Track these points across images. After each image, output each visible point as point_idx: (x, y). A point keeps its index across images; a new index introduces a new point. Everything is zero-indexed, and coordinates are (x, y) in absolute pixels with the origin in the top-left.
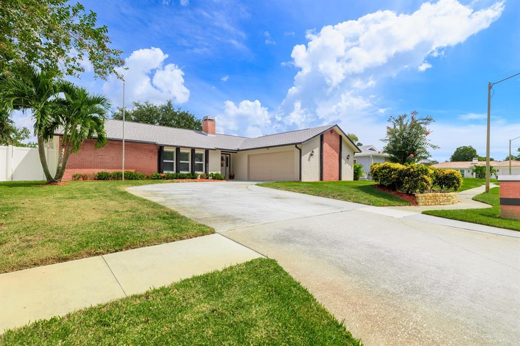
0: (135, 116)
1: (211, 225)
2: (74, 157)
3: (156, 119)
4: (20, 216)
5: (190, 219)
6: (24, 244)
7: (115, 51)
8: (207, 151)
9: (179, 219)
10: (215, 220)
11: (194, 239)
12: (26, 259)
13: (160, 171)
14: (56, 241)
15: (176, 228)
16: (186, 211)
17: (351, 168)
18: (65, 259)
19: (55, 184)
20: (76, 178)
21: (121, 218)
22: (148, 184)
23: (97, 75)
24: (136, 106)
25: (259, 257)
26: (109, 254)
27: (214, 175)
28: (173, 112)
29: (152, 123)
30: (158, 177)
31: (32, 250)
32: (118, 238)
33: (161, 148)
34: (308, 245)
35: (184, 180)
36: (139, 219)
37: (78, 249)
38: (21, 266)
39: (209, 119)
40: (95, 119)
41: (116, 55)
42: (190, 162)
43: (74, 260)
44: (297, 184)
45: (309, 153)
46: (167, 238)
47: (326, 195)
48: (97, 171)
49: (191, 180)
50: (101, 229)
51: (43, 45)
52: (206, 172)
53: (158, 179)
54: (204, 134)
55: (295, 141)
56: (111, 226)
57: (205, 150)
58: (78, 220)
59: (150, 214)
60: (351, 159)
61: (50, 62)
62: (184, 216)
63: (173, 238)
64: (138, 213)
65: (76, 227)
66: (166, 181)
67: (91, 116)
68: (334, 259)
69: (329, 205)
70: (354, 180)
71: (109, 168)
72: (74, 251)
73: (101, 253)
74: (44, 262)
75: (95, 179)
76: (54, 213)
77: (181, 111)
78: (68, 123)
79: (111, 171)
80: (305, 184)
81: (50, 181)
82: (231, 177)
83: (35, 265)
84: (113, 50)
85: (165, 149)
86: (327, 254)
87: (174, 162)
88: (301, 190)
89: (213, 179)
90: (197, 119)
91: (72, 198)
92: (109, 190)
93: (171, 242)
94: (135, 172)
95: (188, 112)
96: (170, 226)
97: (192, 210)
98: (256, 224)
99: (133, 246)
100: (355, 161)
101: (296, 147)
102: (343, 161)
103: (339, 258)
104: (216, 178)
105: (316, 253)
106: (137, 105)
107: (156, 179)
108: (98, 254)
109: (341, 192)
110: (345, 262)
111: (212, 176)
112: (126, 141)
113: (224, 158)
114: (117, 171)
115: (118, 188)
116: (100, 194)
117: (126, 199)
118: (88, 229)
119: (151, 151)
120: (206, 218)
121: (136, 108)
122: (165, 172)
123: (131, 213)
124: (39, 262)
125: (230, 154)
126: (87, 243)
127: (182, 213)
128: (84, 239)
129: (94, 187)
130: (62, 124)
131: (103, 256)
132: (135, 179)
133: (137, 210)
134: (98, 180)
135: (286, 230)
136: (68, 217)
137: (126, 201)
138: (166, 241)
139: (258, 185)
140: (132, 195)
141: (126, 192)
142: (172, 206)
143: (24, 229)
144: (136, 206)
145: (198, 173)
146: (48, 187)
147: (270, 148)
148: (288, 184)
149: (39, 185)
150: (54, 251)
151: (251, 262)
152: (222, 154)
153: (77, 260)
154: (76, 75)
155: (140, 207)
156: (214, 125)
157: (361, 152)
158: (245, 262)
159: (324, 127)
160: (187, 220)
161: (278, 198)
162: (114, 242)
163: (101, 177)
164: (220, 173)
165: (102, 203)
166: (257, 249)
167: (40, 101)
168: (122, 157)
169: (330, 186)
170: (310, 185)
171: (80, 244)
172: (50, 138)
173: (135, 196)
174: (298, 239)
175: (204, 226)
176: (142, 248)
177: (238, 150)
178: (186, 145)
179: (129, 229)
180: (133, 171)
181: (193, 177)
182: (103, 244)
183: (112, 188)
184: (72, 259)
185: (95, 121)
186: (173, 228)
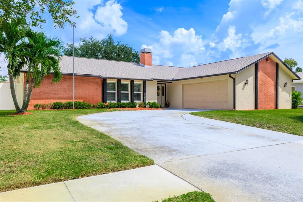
0: (82, 50)
1: (151, 157)
2: (36, 91)
3: (99, 52)
4: (2, 144)
5: (132, 150)
6: (8, 170)
7: (68, 3)
8: (144, 82)
9: (123, 150)
10: (153, 151)
11: (136, 169)
12: (10, 182)
13: (104, 101)
14: (30, 168)
15: (121, 159)
16: (128, 141)
17: (288, 95)
18: (37, 184)
19: (22, 114)
20: (37, 107)
21: (76, 148)
22: (95, 113)
23: (56, 24)
24: (83, 42)
25: (194, 191)
26: (69, 181)
27: (151, 104)
28: (114, 46)
29: (96, 57)
30: (102, 105)
31: (14, 174)
32: (75, 167)
33: (104, 80)
34: (241, 180)
35: (125, 109)
36: (90, 149)
37: (47, 176)
38: (8, 188)
39: (146, 52)
40: (52, 58)
41: (69, 6)
42: (129, 92)
43: (44, 184)
44: (231, 113)
45: (243, 82)
46: (114, 168)
47: (261, 126)
48: (53, 101)
49: (130, 108)
50: (62, 158)
51: (15, 4)
52: (144, 102)
53: (103, 108)
54: (141, 66)
55: (228, 70)
56: (69, 156)
57: (142, 81)
58: (43, 149)
59: (99, 144)
60: (289, 86)
61: (20, 17)
62: (127, 147)
63: (118, 168)
64: (89, 143)
65: (43, 156)
66: (109, 109)
67: (49, 56)
68: (267, 195)
69: (264, 137)
70: (292, 108)
71: (62, 99)
72: (44, 177)
73: (63, 179)
74: (22, 185)
75: (51, 108)
76: (26, 142)
77: (120, 44)
78: (31, 62)
79: (64, 101)
80: (239, 114)
81: (19, 111)
82: (167, 106)
83: (17, 187)
84: (67, 3)
85: (108, 81)
86: (260, 191)
87: (116, 92)
88: (235, 120)
89: (150, 107)
90: (135, 51)
91: (36, 128)
92: (64, 120)
93: (117, 171)
94: (83, 102)
95: (126, 44)
96: (116, 156)
97: (134, 141)
98: (192, 156)
99: (87, 174)
100: (293, 88)
101: (230, 76)
102: (280, 89)
103: (272, 195)
104: (153, 106)
105: (248, 189)
106: (83, 40)
107: (100, 108)
108: (61, 180)
109: (277, 123)
110: (279, 200)
111: (150, 105)
112: (76, 75)
113: (160, 88)
114: (69, 101)
115: (70, 117)
116: (57, 124)
117: (77, 129)
118: (52, 158)
119: (96, 83)
120: (146, 149)
121: (82, 44)
122: (108, 102)
123: (83, 143)
124: (20, 185)
125: (165, 84)
126: (52, 171)
127: (125, 144)
128: (50, 167)
129: (52, 116)
130: (26, 63)
131: (65, 182)
132: (83, 108)
133: (88, 140)
134: (53, 109)
135: (220, 163)
136: (36, 146)
137: (79, 131)
138: (113, 170)
139: (192, 114)
140: (82, 125)
141: (77, 122)
142: (115, 136)
143: (6, 156)
144: (87, 136)
145: (137, 102)
146: (17, 117)
147: (203, 78)
148: (222, 114)
149: (11, 114)
150: (29, 177)
151: (187, 195)
152: (158, 84)
153: (46, 185)
154: (39, 26)
155: (90, 137)
156: (151, 57)
157: (299, 78)
158: (182, 194)
159: (260, 55)
160: (129, 150)
161: (211, 128)
162: (72, 170)
163: (57, 107)
164: (156, 101)
165: (60, 133)
166: (192, 182)
167: (10, 46)
168: (73, 89)
169: (266, 115)
170: (244, 114)
171: (47, 171)
172: (18, 75)
173: (85, 126)
174: (231, 173)
175: (144, 157)
176: (94, 176)
177: (173, 80)
178: (126, 77)
179: (83, 159)
180: (81, 101)
181: (132, 106)
182: (65, 172)
183: (66, 118)
184: (42, 184)
185: (51, 60)
186: (118, 158)
